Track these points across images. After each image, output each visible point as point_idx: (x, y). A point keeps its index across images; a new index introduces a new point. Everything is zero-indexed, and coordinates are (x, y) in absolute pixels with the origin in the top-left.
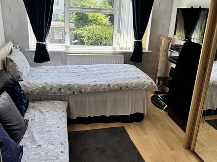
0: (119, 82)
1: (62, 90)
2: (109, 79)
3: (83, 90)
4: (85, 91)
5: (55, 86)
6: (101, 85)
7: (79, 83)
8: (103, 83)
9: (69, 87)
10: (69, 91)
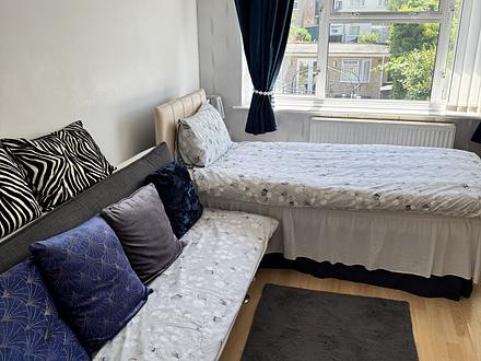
0: (405, 191)
1: (269, 195)
2: (385, 181)
3: (313, 200)
4: (318, 201)
5: (257, 183)
6: (357, 194)
7: (308, 184)
8: (366, 189)
9: (285, 190)
10: (281, 199)
